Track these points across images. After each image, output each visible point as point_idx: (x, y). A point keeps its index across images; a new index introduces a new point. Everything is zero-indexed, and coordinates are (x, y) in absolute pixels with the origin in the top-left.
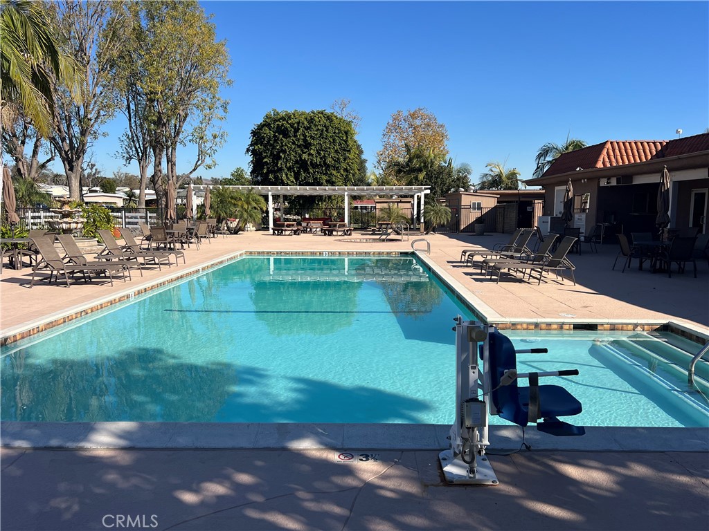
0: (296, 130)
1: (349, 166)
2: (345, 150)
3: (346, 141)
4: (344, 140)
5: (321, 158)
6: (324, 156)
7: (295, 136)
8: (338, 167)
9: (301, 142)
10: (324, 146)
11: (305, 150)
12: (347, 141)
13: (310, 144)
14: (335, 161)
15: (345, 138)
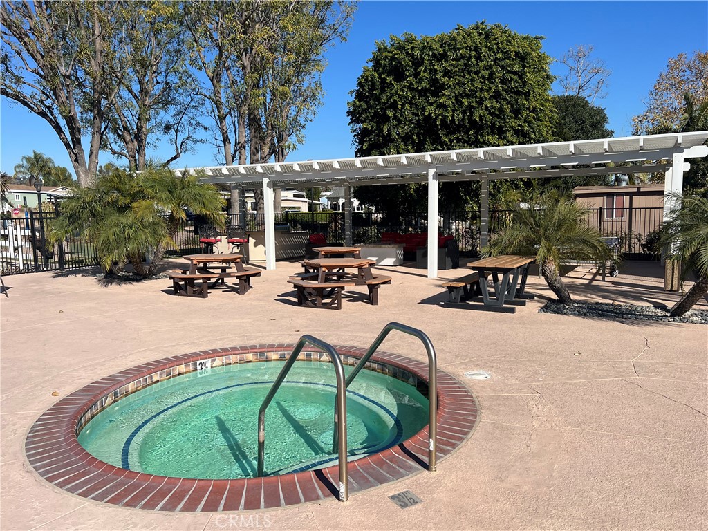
0: (418, 63)
1: (529, 123)
2: (518, 93)
3: (521, 75)
4: (515, 73)
5: (464, 113)
6: (471, 108)
7: (416, 75)
8: (501, 127)
9: (426, 84)
10: (469, 86)
11: (432, 100)
12: (524, 73)
13: (442, 86)
14: (493, 114)
15: (517, 68)
